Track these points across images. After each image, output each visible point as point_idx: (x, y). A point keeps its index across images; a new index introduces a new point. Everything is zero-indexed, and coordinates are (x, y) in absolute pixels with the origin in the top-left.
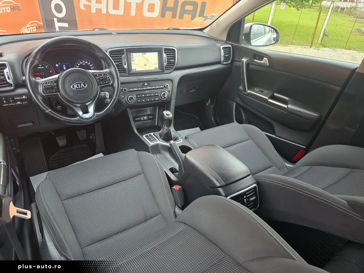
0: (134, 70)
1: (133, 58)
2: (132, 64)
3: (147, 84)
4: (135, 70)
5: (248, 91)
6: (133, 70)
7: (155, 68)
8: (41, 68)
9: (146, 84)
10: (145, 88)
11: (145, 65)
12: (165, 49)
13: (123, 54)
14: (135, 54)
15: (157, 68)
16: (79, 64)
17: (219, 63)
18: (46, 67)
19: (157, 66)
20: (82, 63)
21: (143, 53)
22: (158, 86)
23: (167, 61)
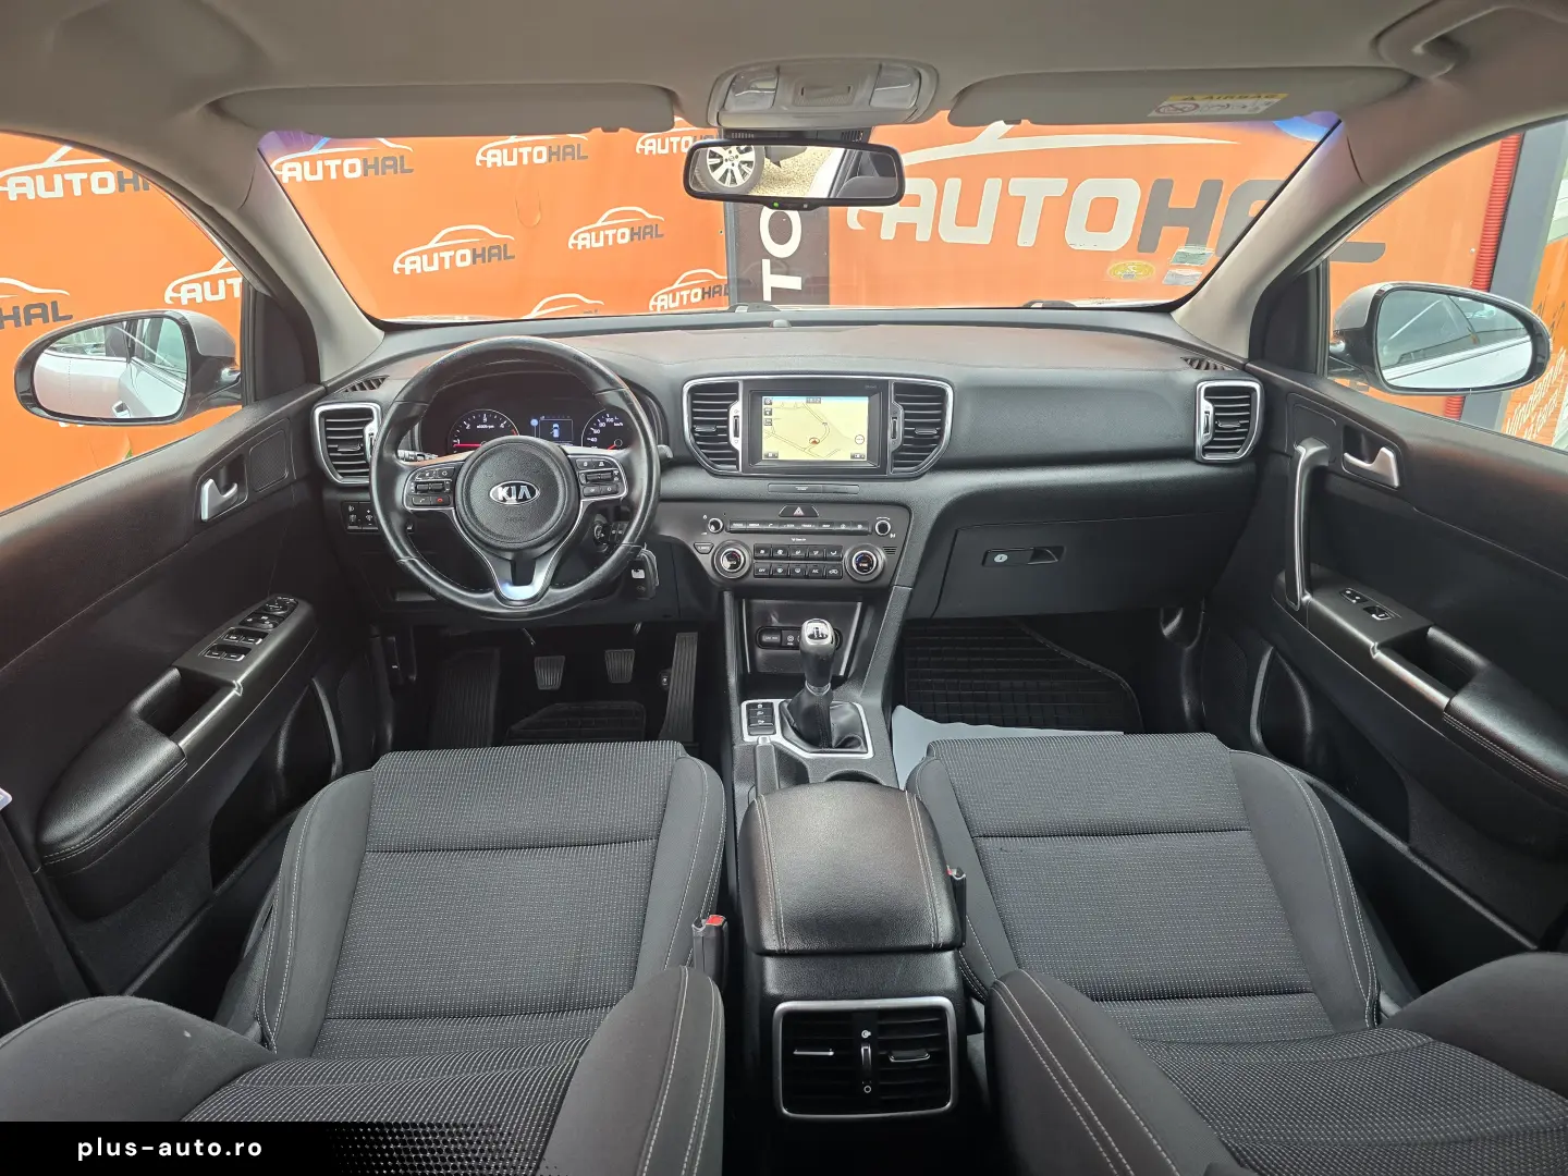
0: (770, 455)
1: (771, 414)
2: (764, 435)
3: (801, 513)
4: (774, 456)
5: (1304, 594)
6: (767, 456)
7: (853, 457)
8: (486, 426)
9: (799, 511)
10: (790, 526)
11: (815, 442)
12: (900, 387)
13: (735, 398)
14: (777, 401)
15: (861, 457)
16: (602, 425)
17: (1185, 454)
18: (502, 426)
19: (863, 450)
20: (612, 420)
21: (811, 399)
22: (847, 524)
23: (906, 433)
